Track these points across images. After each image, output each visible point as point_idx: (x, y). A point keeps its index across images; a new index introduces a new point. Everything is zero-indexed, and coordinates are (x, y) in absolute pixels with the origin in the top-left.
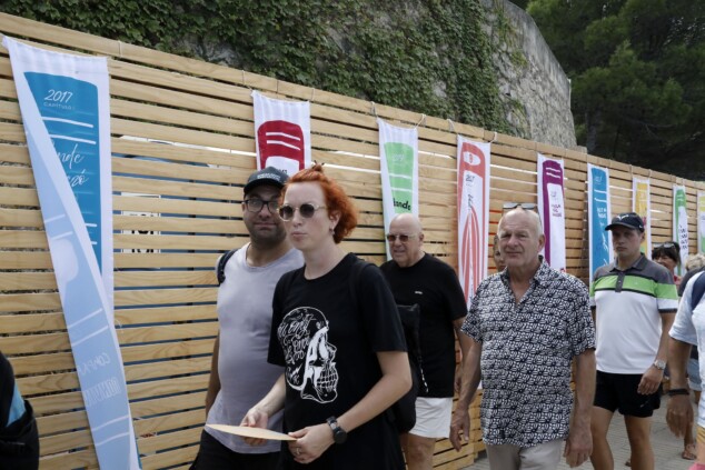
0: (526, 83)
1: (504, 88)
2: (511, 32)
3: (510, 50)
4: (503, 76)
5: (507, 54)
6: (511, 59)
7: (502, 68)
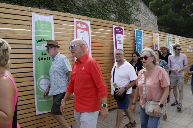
0: (140, 15)
1: (133, 16)
2: (135, 3)
3: (135, 8)
4: (133, 13)
5: (134, 8)
6: (135, 10)
7: (133, 11)
